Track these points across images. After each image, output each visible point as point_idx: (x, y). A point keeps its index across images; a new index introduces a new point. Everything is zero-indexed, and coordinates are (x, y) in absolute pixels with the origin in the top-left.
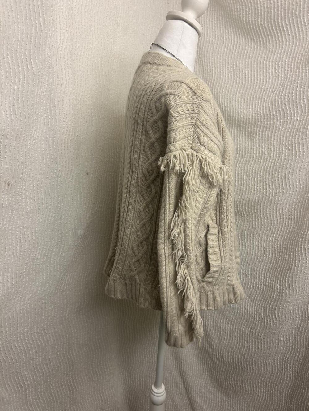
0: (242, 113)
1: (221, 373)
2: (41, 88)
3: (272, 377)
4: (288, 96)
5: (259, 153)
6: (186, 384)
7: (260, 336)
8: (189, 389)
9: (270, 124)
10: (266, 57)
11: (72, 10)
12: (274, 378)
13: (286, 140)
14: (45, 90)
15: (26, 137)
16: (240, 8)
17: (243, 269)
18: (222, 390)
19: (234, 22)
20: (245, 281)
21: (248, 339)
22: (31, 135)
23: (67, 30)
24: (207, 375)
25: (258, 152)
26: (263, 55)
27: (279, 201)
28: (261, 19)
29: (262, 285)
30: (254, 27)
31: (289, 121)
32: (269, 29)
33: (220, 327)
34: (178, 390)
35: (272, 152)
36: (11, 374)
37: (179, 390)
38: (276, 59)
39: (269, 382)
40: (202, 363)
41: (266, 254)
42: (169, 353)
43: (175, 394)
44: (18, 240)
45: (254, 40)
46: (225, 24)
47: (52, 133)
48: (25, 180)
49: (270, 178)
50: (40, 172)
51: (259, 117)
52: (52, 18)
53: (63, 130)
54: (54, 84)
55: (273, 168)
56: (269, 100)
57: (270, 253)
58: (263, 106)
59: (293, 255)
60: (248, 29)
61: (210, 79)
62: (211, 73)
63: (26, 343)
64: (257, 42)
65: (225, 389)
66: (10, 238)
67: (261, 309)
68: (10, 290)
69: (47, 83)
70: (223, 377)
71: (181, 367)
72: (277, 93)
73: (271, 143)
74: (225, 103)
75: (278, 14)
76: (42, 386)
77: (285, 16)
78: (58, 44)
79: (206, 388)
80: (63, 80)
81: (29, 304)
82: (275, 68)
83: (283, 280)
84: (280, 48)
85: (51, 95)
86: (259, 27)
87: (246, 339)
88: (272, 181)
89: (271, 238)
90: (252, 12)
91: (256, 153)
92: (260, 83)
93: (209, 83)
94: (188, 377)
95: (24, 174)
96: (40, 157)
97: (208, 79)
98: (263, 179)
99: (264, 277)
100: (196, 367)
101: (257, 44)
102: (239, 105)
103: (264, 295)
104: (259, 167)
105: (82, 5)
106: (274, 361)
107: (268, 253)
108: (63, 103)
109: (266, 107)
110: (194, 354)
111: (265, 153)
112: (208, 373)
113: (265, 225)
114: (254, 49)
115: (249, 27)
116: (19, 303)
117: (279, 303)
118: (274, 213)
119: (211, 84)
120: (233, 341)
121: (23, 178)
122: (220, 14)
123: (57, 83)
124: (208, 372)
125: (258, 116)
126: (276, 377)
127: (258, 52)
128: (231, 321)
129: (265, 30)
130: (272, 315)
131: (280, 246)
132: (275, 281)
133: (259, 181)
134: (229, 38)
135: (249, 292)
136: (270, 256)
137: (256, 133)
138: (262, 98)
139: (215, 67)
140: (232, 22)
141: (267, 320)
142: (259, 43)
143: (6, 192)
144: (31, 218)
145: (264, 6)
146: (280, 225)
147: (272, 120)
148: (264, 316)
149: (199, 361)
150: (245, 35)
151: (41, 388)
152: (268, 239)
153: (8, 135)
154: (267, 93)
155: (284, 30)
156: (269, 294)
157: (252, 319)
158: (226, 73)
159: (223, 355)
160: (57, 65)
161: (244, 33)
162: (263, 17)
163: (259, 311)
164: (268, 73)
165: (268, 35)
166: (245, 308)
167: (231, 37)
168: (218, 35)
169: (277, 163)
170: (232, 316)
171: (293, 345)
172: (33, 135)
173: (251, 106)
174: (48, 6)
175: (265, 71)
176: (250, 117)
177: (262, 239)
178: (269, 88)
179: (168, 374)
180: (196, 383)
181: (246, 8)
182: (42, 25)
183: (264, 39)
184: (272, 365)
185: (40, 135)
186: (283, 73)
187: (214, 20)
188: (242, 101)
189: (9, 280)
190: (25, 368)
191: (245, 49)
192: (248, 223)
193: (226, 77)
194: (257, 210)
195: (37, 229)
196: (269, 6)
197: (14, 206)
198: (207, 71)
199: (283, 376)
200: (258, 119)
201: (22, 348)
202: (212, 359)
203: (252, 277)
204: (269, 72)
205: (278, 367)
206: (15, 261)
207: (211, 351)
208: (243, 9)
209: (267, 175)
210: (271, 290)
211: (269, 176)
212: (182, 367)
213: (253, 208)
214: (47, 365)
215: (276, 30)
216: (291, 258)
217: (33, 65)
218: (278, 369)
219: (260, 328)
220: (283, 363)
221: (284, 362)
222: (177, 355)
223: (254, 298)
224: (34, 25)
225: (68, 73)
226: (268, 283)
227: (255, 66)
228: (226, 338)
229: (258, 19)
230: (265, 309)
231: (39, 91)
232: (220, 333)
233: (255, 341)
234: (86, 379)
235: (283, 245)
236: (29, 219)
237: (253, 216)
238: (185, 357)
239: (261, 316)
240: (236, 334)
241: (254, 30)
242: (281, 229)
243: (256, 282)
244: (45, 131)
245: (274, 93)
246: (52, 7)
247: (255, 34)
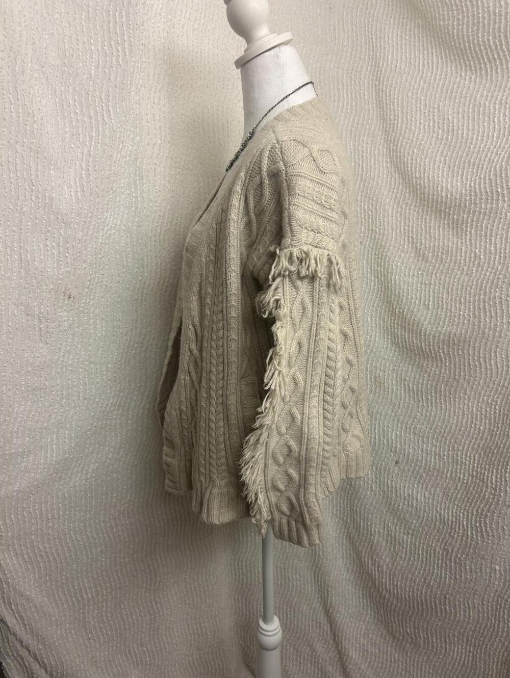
0: (444, 189)
1: (392, 613)
2: (121, 151)
3: (477, 629)
5: (470, 257)
6: (334, 626)
7: (460, 559)
8: (338, 636)
9: (492, 208)
10: (489, 94)
11: (174, 28)
12: (481, 631)
14: (129, 153)
15: (97, 225)
16: (448, 14)
17: (436, 446)
18: (393, 641)
19: (438, 36)
20: (437, 465)
21: (440, 561)
22: (104, 222)
23: (164, 60)
24: (369, 616)
25: (468, 255)
26: (485, 92)
27: (501, 337)
28: (483, 32)
29: (466, 475)
30: (472, 46)
32: (496, 49)
33: (395, 538)
34: (322, 634)
35: (493, 256)
36: (64, 581)
37: (324, 635)
39: (472, 637)
40: (363, 594)
41: (476, 424)
42: (309, 573)
43: (316, 639)
44: (81, 381)
45: (470, 66)
46: (423, 41)
47: (137, 219)
48: (94, 291)
49: (487, 299)
50: (118, 278)
51: (472, 197)
52: (141, 42)
53: (154, 214)
54: (142, 144)
55: (492, 283)
56: (491, 167)
57: (481, 422)
58: (480, 178)
60: (461, 49)
61: (393, 131)
62: (396, 122)
63: (88, 536)
64: (476, 70)
65: (398, 639)
66: (70, 377)
67: (464, 514)
68: (67, 456)
69: (131, 143)
70: (396, 620)
71: (328, 599)
73: (491, 239)
74: (416, 172)
76: (109, 603)
78: (151, 82)
79: (366, 636)
80: (155, 137)
81: (93, 479)
82: (505, 115)
83: (502, 468)
85: (136, 161)
86: (479, 45)
87: (436, 562)
88: (489, 304)
89: (485, 399)
90: (468, 21)
91: (466, 256)
92: (477, 139)
93: (392, 139)
94: (338, 615)
95: (92, 282)
96: (118, 256)
97: (390, 133)
98: (475, 300)
99: (470, 462)
100: (352, 601)
101: (476, 73)
102: (440, 175)
103: (470, 492)
104: (469, 280)
105: (189, 19)
106: (483, 604)
107: (478, 423)
108: (155, 173)
109: (485, 180)
110: (350, 580)
111: (480, 257)
112: (371, 612)
113: (476, 377)
114: (471, 82)
115: (462, 46)
116: (79, 475)
117: (493, 506)
118: (493, 357)
119: (394, 141)
120: (416, 563)
121: (91, 287)
122: (415, 23)
123: (146, 143)
124: (371, 610)
125: (471, 195)
126: (484, 630)
127: (477, 87)
128: (413, 530)
129: (489, 51)
131: (500, 411)
132: (489, 469)
133: (467, 303)
134: (428, 63)
135: (444, 485)
136: (481, 428)
137: (467, 223)
138: (478, 165)
139: (402, 111)
140: (434, 38)
141: (472, 533)
142: (478, 72)
143: (66, 309)
144: (101, 349)
145: (489, 11)
146: (501, 377)
147: (494, 202)
148: (467, 527)
149: (357, 592)
150: (455, 59)
151: (107, 607)
152: (481, 400)
153: (71, 222)
154: (489, 155)
156: (477, 490)
157: (448, 528)
158: (420, 123)
159: (397, 584)
160: (147, 115)
161: (454, 55)
163: (460, 517)
164: (491, 123)
165: (494, 59)
166: (436, 510)
167: (433, 62)
168: (410, 59)
169: (500, 274)
170: (414, 522)
172: (107, 222)
173: (459, 178)
174: (137, 24)
175: (486, 119)
176: (458, 196)
177: (470, 399)
178: (492, 147)
179: (306, 606)
180: (351, 626)
181: (458, 14)
182: (127, 54)
183: (488, 67)
184: (478, 609)
185: (119, 222)
187: (406, 34)
188: (445, 169)
189: (66, 440)
190: (85, 574)
191: (455, 82)
192: (447, 372)
193: (420, 128)
194: (463, 350)
195: (109, 365)
196: (497, 11)
197: (77, 330)
198: (390, 119)
199: (496, 630)
200: (471, 199)
201: (81, 543)
202: (379, 590)
203: (450, 461)
204: (494, 121)
205: (488, 614)
206: (76, 413)
207: (377, 576)
208: (453, 17)
209: (482, 294)
210: (481, 484)
211: (485, 295)
212: (329, 598)
213: (455, 347)
214: (117, 571)
217: (112, 117)
218: (488, 617)
219: (460, 545)
220: (497, 608)
221: (499, 607)
222: (322, 578)
223: (452, 495)
224: (115, 54)
225: (165, 127)
226: (477, 471)
227: (470, 110)
228: (403, 556)
229: (478, 33)
230: (470, 515)
231: (119, 156)
232: (395, 548)
233: (451, 566)
234: (175, 599)
235: (504, 410)
236: (98, 350)
237: (455, 361)
238: (334, 582)
239: (463, 527)
240: (420, 551)
241: (471, 51)
242: (504, 383)
243: (456, 469)
244: (126, 216)
245: (500, 157)
246: (142, 25)
247: (473, 57)
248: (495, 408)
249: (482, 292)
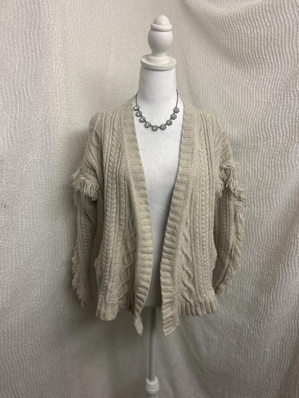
2: (37, 115)
4: (271, 121)
5: (244, 173)
7: (247, 348)
9: (254, 146)
11: (67, 41)
13: (269, 161)
14: (41, 116)
15: (22, 161)
16: (225, 37)
19: (220, 49)
21: (235, 350)
22: (27, 159)
23: (62, 61)
26: (247, 81)
27: (263, 218)
28: (245, 47)
29: (249, 298)
30: (239, 55)
31: (271, 144)
32: (253, 57)
35: (257, 173)
36: (6, 385)
38: (259, 85)
41: (252, 268)
44: (13, 257)
45: (239, 66)
47: (47, 156)
48: (21, 201)
49: (255, 197)
50: (36, 192)
52: (47, 50)
53: (58, 153)
54: (49, 111)
55: (257, 187)
56: (253, 123)
57: (256, 267)
58: (248, 129)
59: (277, 271)
60: (233, 56)
62: (199, 96)
63: (20, 356)
64: (242, 68)
66: (6, 255)
68: (5, 306)
69: (42, 110)
72: (261, 117)
73: (255, 163)
75: (261, 43)
77: (268, 45)
78: (54, 73)
80: (57, 106)
81: (23, 318)
82: (259, 94)
83: (268, 294)
84: (264, 75)
85: (46, 120)
86: (243, 55)
87: (233, 350)
88: (256, 200)
89: (257, 253)
90: (237, 41)
91: (241, 172)
92: (244, 107)
93: (197, 105)
95: (20, 196)
96: (35, 179)
97: (196, 101)
99: (250, 290)
101: (242, 70)
103: (251, 308)
105: (76, 36)
106: (260, 371)
107: (254, 268)
108: (58, 128)
109: (250, 130)
110: (184, 362)
111: (249, 173)
113: (251, 241)
114: (239, 75)
116: (14, 317)
117: (264, 316)
118: (259, 230)
119: (199, 106)
120: (221, 352)
121: (19, 199)
122: (207, 41)
123: (52, 110)
125: (243, 138)
126: (262, 386)
127: (243, 78)
128: (219, 332)
129: (249, 58)
130: (258, 328)
131: (266, 261)
132: (261, 295)
134: (215, 64)
135: (236, 304)
136: (256, 270)
137: (241, 153)
138: (246, 121)
139: (202, 90)
140: (218, 50)
141: (253, 333)
143: (3, 213)
144: (26, 237)
145: (248, 36)
146: (265, 240)
147: (256, 142)
148: (250, 329)
150: (230, 62)
152: (254, 254)
153: (5, 160)
154: (251, 116)
155: (266, 58)
156: (255, 307)
157: (239, 330)
160: (52, 93)
161: (230, 60)
162: (247, 46)
163: (245, 323)
165: (252, 62)
166: (232, 319)
167: (218, 63)
168: (205, 61)
169: (261, 183)
170: (220, 327)
171: (278, 356)
172: (29, 159)
173: (236, 128)
174: (44, 40)
175: (249, 96)
176: (236, 139)
177: (248, 253)
178: (253, 111)
181: (231, 37)
182: (38, 57)
183: (249, 66)
184: (258, 374)
185: (36, 158)
186: (266, 98)
187: (202, 47)
188: (228, 123)
189: (4, 296)
190: (19, 379)
191: (231, 75)
193: (213, 99)
195: (32, 247)
196: (252, 36)
197: (10, 226)
198: (196, 94)
200: (243, 140)
201: (16, 360)
203: (239, 290)
204: (253, 97)
206: (10, 278)
208: (228, 38)
210: (257, 303)
211: (254, 194)
214: (40, 375)
215: (260, 58)
216: (275, 274)
217: (30, 95)
218: (264, 378)
219: (247, 340)
220: (268, 373)
223: (241, 310)
224: (31, 58)
225: (63, 100)
226: (254, 296)
227: (240, 90)
228: (214, 348)
229: (242, 48)
230: (251, 321)
231: (35, 118)
232: (208, 343)
233: (242, 352)
234: (78, 388)
235: (268, 260)
236: (24, 237)
238: (175, 365)
239: (248, 328)
241: (238, 57)
242: (266, 244)
243: (243, 295)
244: (40, 154)
245: (257, 117)
246: (47, 40)
247: (240, 61)
248: (263, 259)
249: (252, 193)
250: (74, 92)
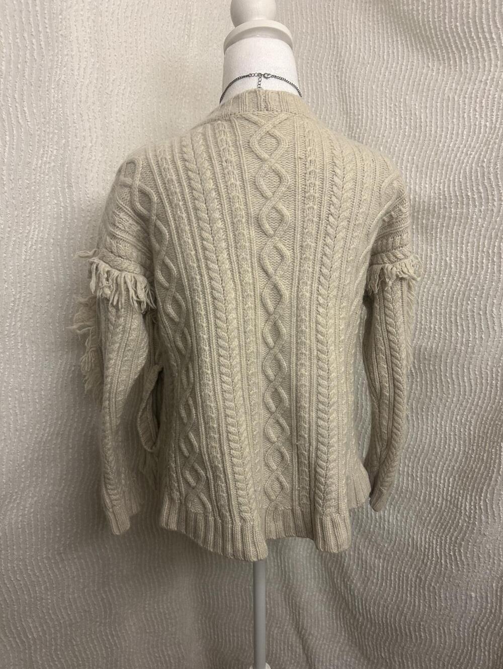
0: (412, 192)
1: (366, 637)
2: (43, 156)
3: (453, 655)
4: (496, 164)
5: (441, 265)
6: (306, 648)
7: (434, 588)
8: (311, 657)
9: (462, 213)
10: (459, 88)
11: (101, 16)
12: (458, 658)
13: (489, 244)
14: (53, 158)
15: (18, 240)
17: (408, 466)
18: (368, 664)
19: (402, 23)
20: (410, 487)
21: (413, 589)
22: (26, 236)
23: (91, 53)
24: (343, 637)
25: (438, 263)
26: (454, 84)
27: (473, 353)
28: (450, 18)
29: (440, 499)
30: (438, 33)
31: (495, 210)
32: (465, 38)
33: (366, 562)
34: (294, 657)
35: (464, 266)
36: (5, 623)
37: (296, 657)
38: (477, 92)
39: (448, 663)
40: (336, 615)
41: (449, 445)
42: (279, 595)
43: (288, 663)
44: (11, 411)
45: (438, 55)
46: (387, 28)
47: (67, 232)
48: (19, 312)
49: (458, 312)
50: (48, 297)
51: (442, 201)
52: (60, 33)
53: (88, 226)
54: (70, 148)
55: (464, 294)
56: (461, 168)
57: (455, 443)
58: (449, 180)
59: (496, 454)
60: (427, 36)
61: (357, 127)
62: (360, 117)
63: (29, 575)
64: (444, 60)
65: (373, 663)
67: (437, 541)
69: (55, 147)
70: (370, 643)
71: (299, 621)
72: (476, 157)
73: (462, 247)
75: (481, 9)
76: (59, 641)
77: (494, 12)
78: (76, 77)
79: (340, 658)
80: (85, 140)
81: (32, 515)
82: (475, 110)
83: (476, 495)
84: (486, 73)
85: (63, 166)
86: (446, 32)
87: (409, 589)
88: (461, 318)
89: (458, 418)
90: (434, 6)
92: (446, 137)
93: (357, 136)
94: (311, 638)
95: (17, 303)
96: (47, 273)
97: (354, 128)
98: (446, 313)
99: (444, 484)
100: (326, 622)
102: (408, 176)
103: (443, 517)
104: (440, 290)
106: (459, 630)
107: (452, 444)
108: (86, 179)
109: (454, 183)
110: (322, 600)
111: (451, 266)
112: (345, 634)
113: (449, 394)
114: (438, 73)
115: (428, 33)
116: (15, 511)
117: (467, 535)
118: (466, 374)
119: (359, 137)
120: (388, 589)
121: (16, 308)
122: (378, 8)
123: (74, 146)
124: (345, 631)
125: (440, 198)
126: (460, 657)
127: (445, 79)
128: (385, 554)
129: (457, 39)
130: (455, 554)
131: (475, 433)
132: (463, 495)
133: (438, 316)
134: (393, 53)
135: (417, 508)
136: (456, 449)
137: (437, 228)
138: (448, 165)
139: (367, 105)
140: (399, 24)
141: (446, 562)
142: (446, 62)
144: (32, 375)
146: (475, 395)
147: (464, 206)
148: (441, 554)
149: (331, 612)
150: (421, 48)
151: (56, 644)
152: (454, 419)
154: (458, 155)
155: (492, 38)
156: (451, 516)
157: (420, 555)
158: (386, 118)
159: (370, 609)
160: (73, 114)
161: (420, 43)
162: (453, 15)
163: (433, 544)
164: (461, 119)
165: (463, 47)
166: (409, 534)
167: (398, 51)
168: (374, 47)
169: (472, 285)
170: (386, 545)
171: (492, 606)
172: (31, 236)
173: (428, 179)
174: (54, 13)
175: (455, 114)
176: (426, 200)
177: (443, 417)
178: (462, 146)
179: (277, 629)
180: (324, 648)
182: (43, 46)
183: (457, 56)
184: (455, 636)
185: (47, 235)
186: (489, 120)
187: (369, 20)
188: (413, 170)
190: (28, 614)
191: (422, 74)
192: (419, 388)
193: (385, 124)
194: (434, 366)
195: (43, 393)
198: (354, 113)
199: (472, 657)
200: (440, 203)
201: (21, 582)
202: (352, 612)
203: (423, 482)
204: (463, 117)
205: (464, 640)
206: (7, 446)
207: (350, 599)
209: (453, 306)
210: (454, 510)
211: (456, 308)
212: (301, 620)
213: (427, 362)
214: (65, 608)
215: (478, 38)
216: (491, 459)
217: (28, 118)
218: (464, 643)
219: (434, 573)
220: (473, 635)
221: (475, 634)
222: (292, 599)
223: (426, 519)
224: (29, 48)
225: (96, 128)
226: (451, 495)
227: (438, 104)
228: (375, 581)
229: (445, 19)
230: (443, 542)
231: (40, 162)
232: (366, 572)
233: (425, 595)
234: (134, 630)
235: (479, 431)
236: (29, 376)
237: (427, 377)
238: (306, 604)
239: (436, 554)
240: (392, 577)
241: (437, 38)
242: (478, 402)
243: (430, 492)
244: (54, 228)
245: (470, 157)
246: (60, 14)
247: (440, 46)
248: (469, 429)
249: (453, 304)
250: (117, 113)
